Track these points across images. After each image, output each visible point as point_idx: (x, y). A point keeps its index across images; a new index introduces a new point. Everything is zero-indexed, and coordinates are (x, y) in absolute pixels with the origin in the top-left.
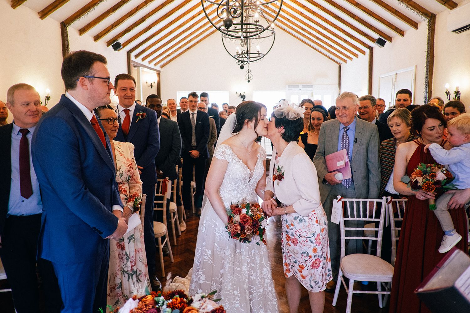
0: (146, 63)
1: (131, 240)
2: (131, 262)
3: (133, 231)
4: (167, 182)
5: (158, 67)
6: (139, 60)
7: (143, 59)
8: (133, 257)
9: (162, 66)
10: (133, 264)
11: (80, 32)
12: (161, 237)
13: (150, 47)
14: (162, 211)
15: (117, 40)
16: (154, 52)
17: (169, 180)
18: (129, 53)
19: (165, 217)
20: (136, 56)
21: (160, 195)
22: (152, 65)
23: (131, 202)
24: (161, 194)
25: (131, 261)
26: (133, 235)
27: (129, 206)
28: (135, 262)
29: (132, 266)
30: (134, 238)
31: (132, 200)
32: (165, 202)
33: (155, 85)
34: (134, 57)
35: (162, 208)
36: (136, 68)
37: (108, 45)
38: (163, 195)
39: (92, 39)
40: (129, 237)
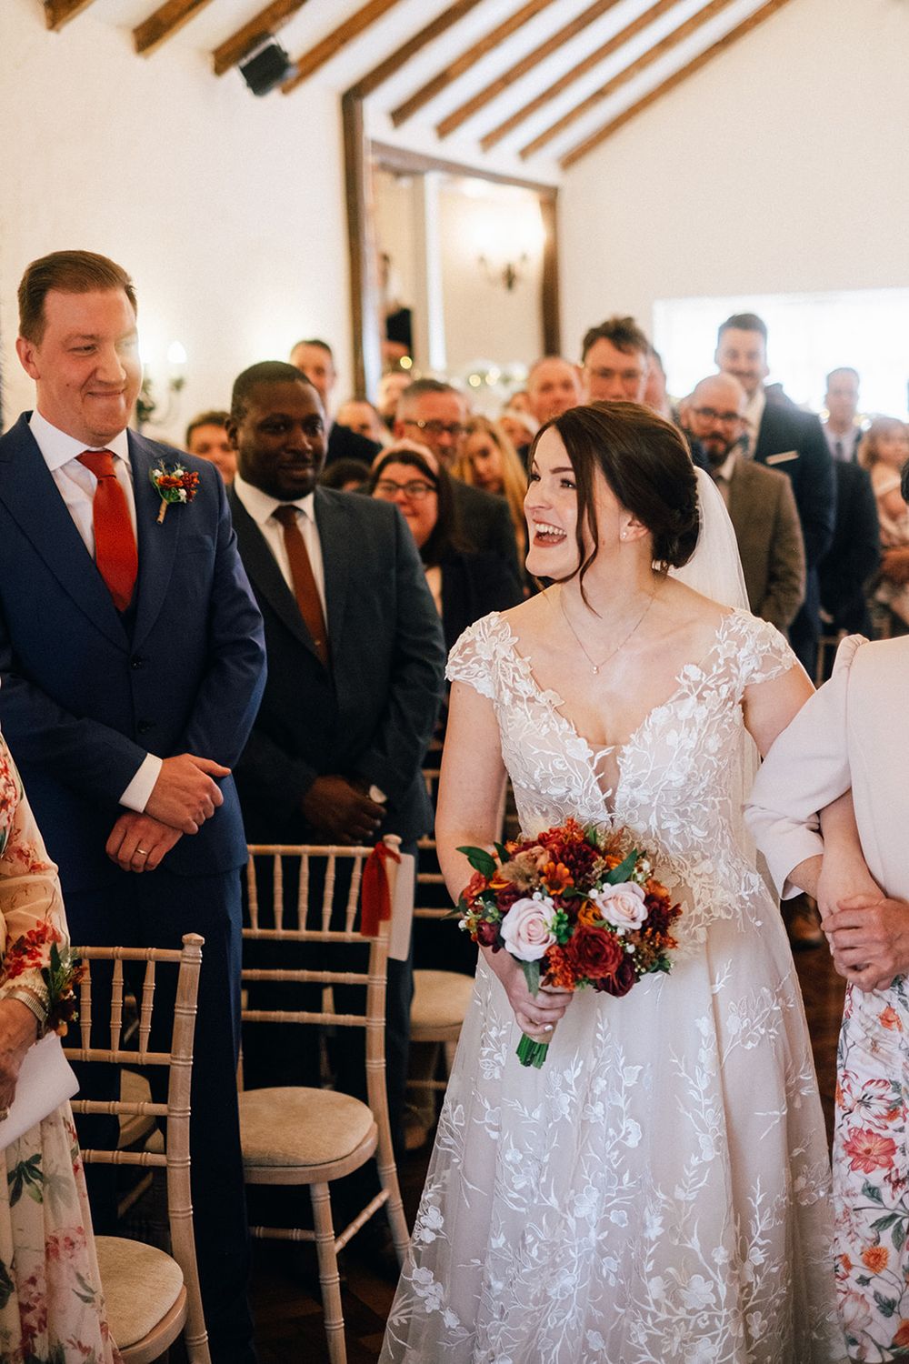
0: (462, 145)
1: (26, 1187)
2: (25, 1308)
3: (35, 1139)
4: (389, 861)
5: (543, 168)
6: (418, 135)
7: (445, 128)
8: (33, 1281)
9: (570, 160)
10: (32, 1319)
11: (50, 12)
12: (334, 1185)
13: (474, 54)
14: (360, 1033)
15: (266, 35)
16: (506, 80)
17: (403, 848)
18: (351, 100)
19: (377, 1065)
20: (400, 114)
21: (350, 935)
22: (504, 157)
23: (28, 971)
24: (356, 929)
25: (25, 1301)
26: (37, 1158)
27: (22, 995)
28: (44, 1311)
29: (27, 1332)
30: (41, 1176)
31: (30, 962)
32: (378, 981)
33: (531, 273)
34: (386, 123)
35: (363, 1013)
36: (405, 183)
37: (219, 69)
38: (367, 939)
39: (126, 43)
40: (13, 1167)
